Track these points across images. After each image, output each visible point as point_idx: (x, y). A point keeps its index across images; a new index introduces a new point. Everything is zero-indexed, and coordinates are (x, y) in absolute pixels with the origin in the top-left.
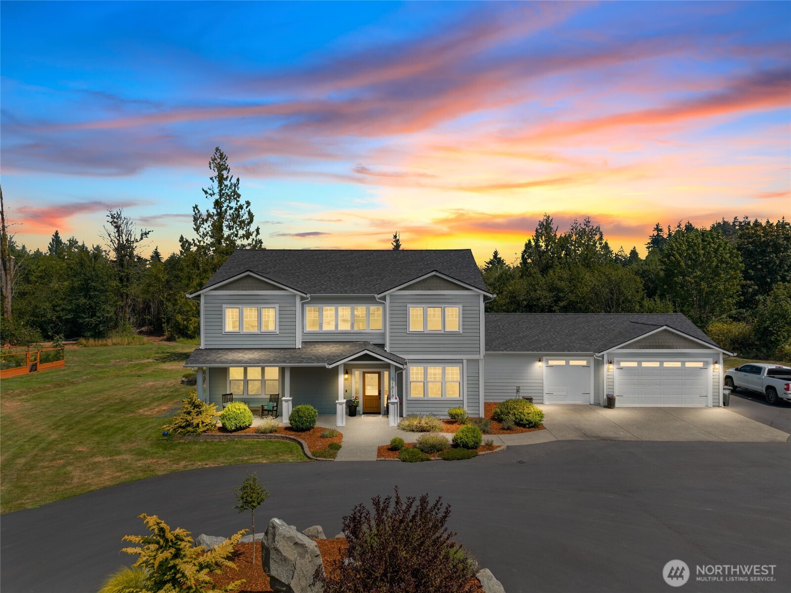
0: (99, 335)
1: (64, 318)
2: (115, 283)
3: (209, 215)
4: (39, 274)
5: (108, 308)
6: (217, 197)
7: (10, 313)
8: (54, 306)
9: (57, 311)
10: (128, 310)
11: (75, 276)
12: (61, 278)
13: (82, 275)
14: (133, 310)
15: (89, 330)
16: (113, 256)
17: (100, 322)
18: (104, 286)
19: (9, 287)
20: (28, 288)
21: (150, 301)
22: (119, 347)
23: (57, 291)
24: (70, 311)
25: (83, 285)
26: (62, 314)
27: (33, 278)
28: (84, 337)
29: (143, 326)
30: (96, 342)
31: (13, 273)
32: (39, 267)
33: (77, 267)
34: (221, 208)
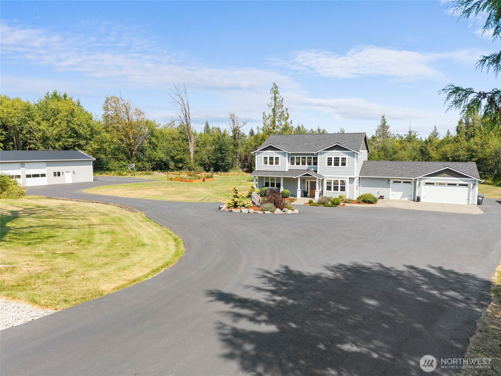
0: (226, 170)
1: (212, 162)
2: (232, 147)
3: (269, 116)
4: (202, 143)
5: (229, 158)
6: (273, 107)
7: (192, 160)
8: (209, 157)
9: (209, 159)
10: (238, 160)
11: (216, 144)
12: (211, 145)
13: (219, 144)
14: (240, 160)
15: (222, 168)
16: (231, 134)
17: (226, 165)
18: (227, 148)
19: (192, 149)
20: (198, 149)
21: (247, 156)
22: (233, 176)
23: (209, 151)
24: (215, 159)
25: (219, 148)
26: (211, 161)
27: (199, 145)
28: (220, 171)
29: (244, 168)
30: (225, 173)
31: (193, 143)
32: (202, 139)
33: (217, 140)
34: (275, 112)
